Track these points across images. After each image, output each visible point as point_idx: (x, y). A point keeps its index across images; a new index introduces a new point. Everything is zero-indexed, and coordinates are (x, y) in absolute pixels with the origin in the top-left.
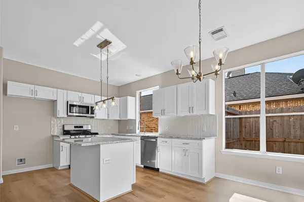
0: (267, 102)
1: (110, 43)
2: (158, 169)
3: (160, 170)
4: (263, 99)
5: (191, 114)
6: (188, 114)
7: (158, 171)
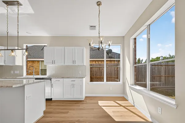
0: (107, 61)
1: (21, 5)
2: (52, 99)
3: (53, 99)
4: (105, 59)
5: (74, 64)
6: (72, 64)
7: (52, 100)
